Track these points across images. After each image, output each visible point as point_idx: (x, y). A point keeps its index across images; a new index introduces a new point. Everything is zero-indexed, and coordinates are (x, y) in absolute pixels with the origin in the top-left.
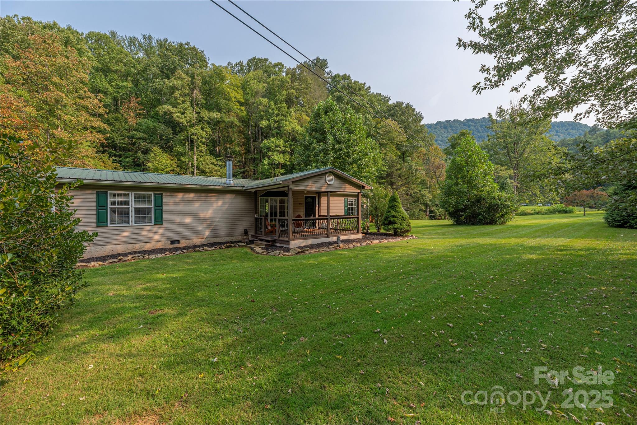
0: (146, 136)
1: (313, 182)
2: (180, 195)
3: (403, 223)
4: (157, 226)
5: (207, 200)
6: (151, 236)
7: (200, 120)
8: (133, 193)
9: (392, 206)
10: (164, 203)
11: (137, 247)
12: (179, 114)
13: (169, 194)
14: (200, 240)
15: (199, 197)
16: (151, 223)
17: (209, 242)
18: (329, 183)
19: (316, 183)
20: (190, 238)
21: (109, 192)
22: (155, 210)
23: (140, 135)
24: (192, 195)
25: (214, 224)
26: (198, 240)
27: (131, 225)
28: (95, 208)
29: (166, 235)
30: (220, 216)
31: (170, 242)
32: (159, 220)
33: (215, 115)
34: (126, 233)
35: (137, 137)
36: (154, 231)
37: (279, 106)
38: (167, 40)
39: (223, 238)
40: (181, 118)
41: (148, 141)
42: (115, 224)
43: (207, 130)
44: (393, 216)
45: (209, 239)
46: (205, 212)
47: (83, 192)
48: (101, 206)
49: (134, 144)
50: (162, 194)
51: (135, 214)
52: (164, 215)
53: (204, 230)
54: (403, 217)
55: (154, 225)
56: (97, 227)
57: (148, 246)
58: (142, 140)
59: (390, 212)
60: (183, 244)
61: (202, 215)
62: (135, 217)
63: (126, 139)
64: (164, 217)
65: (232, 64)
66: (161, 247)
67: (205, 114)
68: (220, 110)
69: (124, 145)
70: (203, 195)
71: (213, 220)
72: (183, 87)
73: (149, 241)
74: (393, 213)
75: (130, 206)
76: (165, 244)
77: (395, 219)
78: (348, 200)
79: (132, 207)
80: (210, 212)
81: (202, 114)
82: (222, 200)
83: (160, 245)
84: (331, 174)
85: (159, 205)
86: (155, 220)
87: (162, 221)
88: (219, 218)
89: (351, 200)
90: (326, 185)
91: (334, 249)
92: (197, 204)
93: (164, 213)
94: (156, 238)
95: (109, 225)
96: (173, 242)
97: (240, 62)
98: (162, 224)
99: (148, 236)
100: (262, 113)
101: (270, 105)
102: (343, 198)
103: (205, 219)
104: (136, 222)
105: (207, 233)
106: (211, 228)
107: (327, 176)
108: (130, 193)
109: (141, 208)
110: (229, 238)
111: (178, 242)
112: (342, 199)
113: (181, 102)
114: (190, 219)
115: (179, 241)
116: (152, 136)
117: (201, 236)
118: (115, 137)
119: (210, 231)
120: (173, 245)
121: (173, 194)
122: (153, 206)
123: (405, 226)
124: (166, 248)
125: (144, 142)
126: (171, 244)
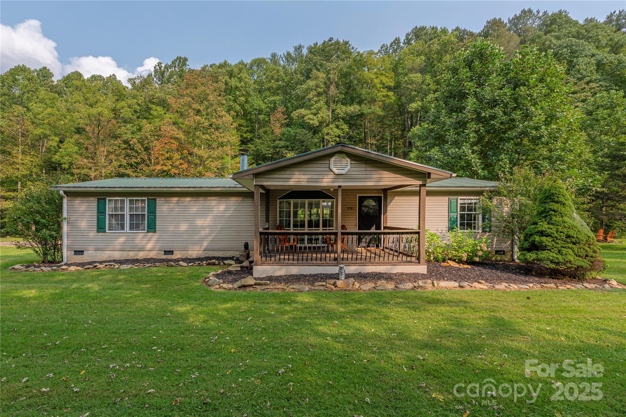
0: (288, 143)
1: (302, 173)
2: (176, 199)
3: (564, 251)
4: (150, 234)
5: (206, 204)
6: (143, 244)
7: (336, 118)
8: (128, 199)
9: (543, 212)
10: (157, 209)
11: (132, 255)
12: (311, 116)
13: (163, 199)
14: (196, 252)
15: (197, 202)
16: (145, 230)
17: (207, 255)
18: (337, 172)
19: (308, 173)
20: (185, 249)
21: (107, 199)
22: (148, 216)
23: (282, 143)
24: (188, 199)
25: (214, 234)
26: (194, 253)
27: (125, 232)
28: (96, 214)
29: (159, 244)
30: (221, 225)
31: (163, 252)
32: (152, 228)
33: (354, 109)
34: (122, 239)
35: (280, 146)
36: (147, 239)
37: (438, 78)
38: (317, 44)
39: (226, 252)
40: (313, 120)
41: (290, 148)
42: (113, 230)
43: (343, 127)
44: (542, 233)
45: (207, 252)
46: (203, 219)
47: (87, 199)
48: (101, 212)
49: (278, 153)
50: (155, 200)
51: (130, 221)
52: (157, 222)
53: (201, 241)
54: (568, 236)
55: (147, 232)
56: (98, 232)
57: (141, 255)
58: (284, 148)
59: (536, 223)
60: (177, 255)
61: (200, 222)
62: (130, 223)
63: (272, 150)
64: (157, 224)
65: (387, 46)
66: (154, 257)
67: (342, 110)
68: (360, 103)
69: (270, 155)
70: (201, 199)
71: (213, 229)
72: (317, 86)
73: (142, 249)
74: (544, 226)
75: (125, 213)
76: (158, 254)
77: (544, 239)
78: (459, 202)
79: (127, 213)
80: (209, 219)
81: (338, 111)
82: (225, 204)
83: (153, 255)
84: (344, 155)
85: (152, 211)
86: (148, 228)
87: (155, 228)
88: (219, 227)
89: (469, 201)
90: (331, 176)
91: (322, 288)
92: (194, 209)
93: (157, 219)
94: (149, 246)
95: (107, 231)
96: (167, 252)
97: (396, 39)
98: (155, 232)
99: (142, 244)
100: (413, 93)
101: (425, 79)
102: (446, 198)
103: (203, 227)
104: (130, 229)
105: (205, 244)
106: (210, 239)
107: (333, 159)
108: (125, 199)
109: (136, 214)
110: (233, 252)
111: (171, 252)
112: (445, 200)
113: (314, 103)
114: (185, 227)
115: (173, 251)
116: (293, 143)
117: (197, 248)
118: (263, 149)
119: (208, 242)
120: (165, 256)
121: (167, 199)
122: (146, 213)
123: (571, 258)
124: (158, 258)
125: (286, 150)
126: (165, 254)
